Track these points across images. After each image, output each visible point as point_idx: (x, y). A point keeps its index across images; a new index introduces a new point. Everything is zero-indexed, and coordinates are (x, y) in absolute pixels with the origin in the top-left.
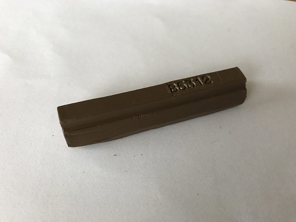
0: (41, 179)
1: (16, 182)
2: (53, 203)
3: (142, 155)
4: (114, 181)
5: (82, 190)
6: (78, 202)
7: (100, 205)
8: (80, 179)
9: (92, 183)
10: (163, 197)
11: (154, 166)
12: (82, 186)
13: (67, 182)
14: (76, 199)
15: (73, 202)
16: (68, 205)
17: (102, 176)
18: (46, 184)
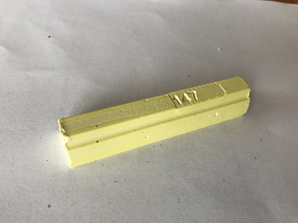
0: (56, 174)
1: (29, 179)
2: (73, 198)
3: (161, 145)
4: (136, 172)
5: (103, 183)
6: (101, 195)
7: (125, 198)
8: (100, 172)
9: (114, 176)
10: (190, 186)
11: (176, 156)
12: (102, 179)
13: (86, 176)
14: (98, 192)
15: (95, 196)
16: (90, 199)
17: (123, 168)
18: (63, 179)
